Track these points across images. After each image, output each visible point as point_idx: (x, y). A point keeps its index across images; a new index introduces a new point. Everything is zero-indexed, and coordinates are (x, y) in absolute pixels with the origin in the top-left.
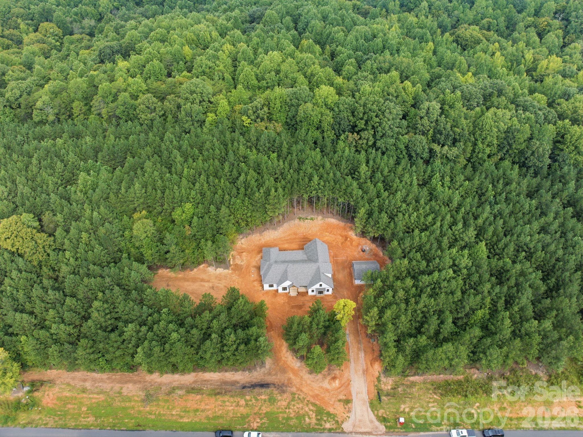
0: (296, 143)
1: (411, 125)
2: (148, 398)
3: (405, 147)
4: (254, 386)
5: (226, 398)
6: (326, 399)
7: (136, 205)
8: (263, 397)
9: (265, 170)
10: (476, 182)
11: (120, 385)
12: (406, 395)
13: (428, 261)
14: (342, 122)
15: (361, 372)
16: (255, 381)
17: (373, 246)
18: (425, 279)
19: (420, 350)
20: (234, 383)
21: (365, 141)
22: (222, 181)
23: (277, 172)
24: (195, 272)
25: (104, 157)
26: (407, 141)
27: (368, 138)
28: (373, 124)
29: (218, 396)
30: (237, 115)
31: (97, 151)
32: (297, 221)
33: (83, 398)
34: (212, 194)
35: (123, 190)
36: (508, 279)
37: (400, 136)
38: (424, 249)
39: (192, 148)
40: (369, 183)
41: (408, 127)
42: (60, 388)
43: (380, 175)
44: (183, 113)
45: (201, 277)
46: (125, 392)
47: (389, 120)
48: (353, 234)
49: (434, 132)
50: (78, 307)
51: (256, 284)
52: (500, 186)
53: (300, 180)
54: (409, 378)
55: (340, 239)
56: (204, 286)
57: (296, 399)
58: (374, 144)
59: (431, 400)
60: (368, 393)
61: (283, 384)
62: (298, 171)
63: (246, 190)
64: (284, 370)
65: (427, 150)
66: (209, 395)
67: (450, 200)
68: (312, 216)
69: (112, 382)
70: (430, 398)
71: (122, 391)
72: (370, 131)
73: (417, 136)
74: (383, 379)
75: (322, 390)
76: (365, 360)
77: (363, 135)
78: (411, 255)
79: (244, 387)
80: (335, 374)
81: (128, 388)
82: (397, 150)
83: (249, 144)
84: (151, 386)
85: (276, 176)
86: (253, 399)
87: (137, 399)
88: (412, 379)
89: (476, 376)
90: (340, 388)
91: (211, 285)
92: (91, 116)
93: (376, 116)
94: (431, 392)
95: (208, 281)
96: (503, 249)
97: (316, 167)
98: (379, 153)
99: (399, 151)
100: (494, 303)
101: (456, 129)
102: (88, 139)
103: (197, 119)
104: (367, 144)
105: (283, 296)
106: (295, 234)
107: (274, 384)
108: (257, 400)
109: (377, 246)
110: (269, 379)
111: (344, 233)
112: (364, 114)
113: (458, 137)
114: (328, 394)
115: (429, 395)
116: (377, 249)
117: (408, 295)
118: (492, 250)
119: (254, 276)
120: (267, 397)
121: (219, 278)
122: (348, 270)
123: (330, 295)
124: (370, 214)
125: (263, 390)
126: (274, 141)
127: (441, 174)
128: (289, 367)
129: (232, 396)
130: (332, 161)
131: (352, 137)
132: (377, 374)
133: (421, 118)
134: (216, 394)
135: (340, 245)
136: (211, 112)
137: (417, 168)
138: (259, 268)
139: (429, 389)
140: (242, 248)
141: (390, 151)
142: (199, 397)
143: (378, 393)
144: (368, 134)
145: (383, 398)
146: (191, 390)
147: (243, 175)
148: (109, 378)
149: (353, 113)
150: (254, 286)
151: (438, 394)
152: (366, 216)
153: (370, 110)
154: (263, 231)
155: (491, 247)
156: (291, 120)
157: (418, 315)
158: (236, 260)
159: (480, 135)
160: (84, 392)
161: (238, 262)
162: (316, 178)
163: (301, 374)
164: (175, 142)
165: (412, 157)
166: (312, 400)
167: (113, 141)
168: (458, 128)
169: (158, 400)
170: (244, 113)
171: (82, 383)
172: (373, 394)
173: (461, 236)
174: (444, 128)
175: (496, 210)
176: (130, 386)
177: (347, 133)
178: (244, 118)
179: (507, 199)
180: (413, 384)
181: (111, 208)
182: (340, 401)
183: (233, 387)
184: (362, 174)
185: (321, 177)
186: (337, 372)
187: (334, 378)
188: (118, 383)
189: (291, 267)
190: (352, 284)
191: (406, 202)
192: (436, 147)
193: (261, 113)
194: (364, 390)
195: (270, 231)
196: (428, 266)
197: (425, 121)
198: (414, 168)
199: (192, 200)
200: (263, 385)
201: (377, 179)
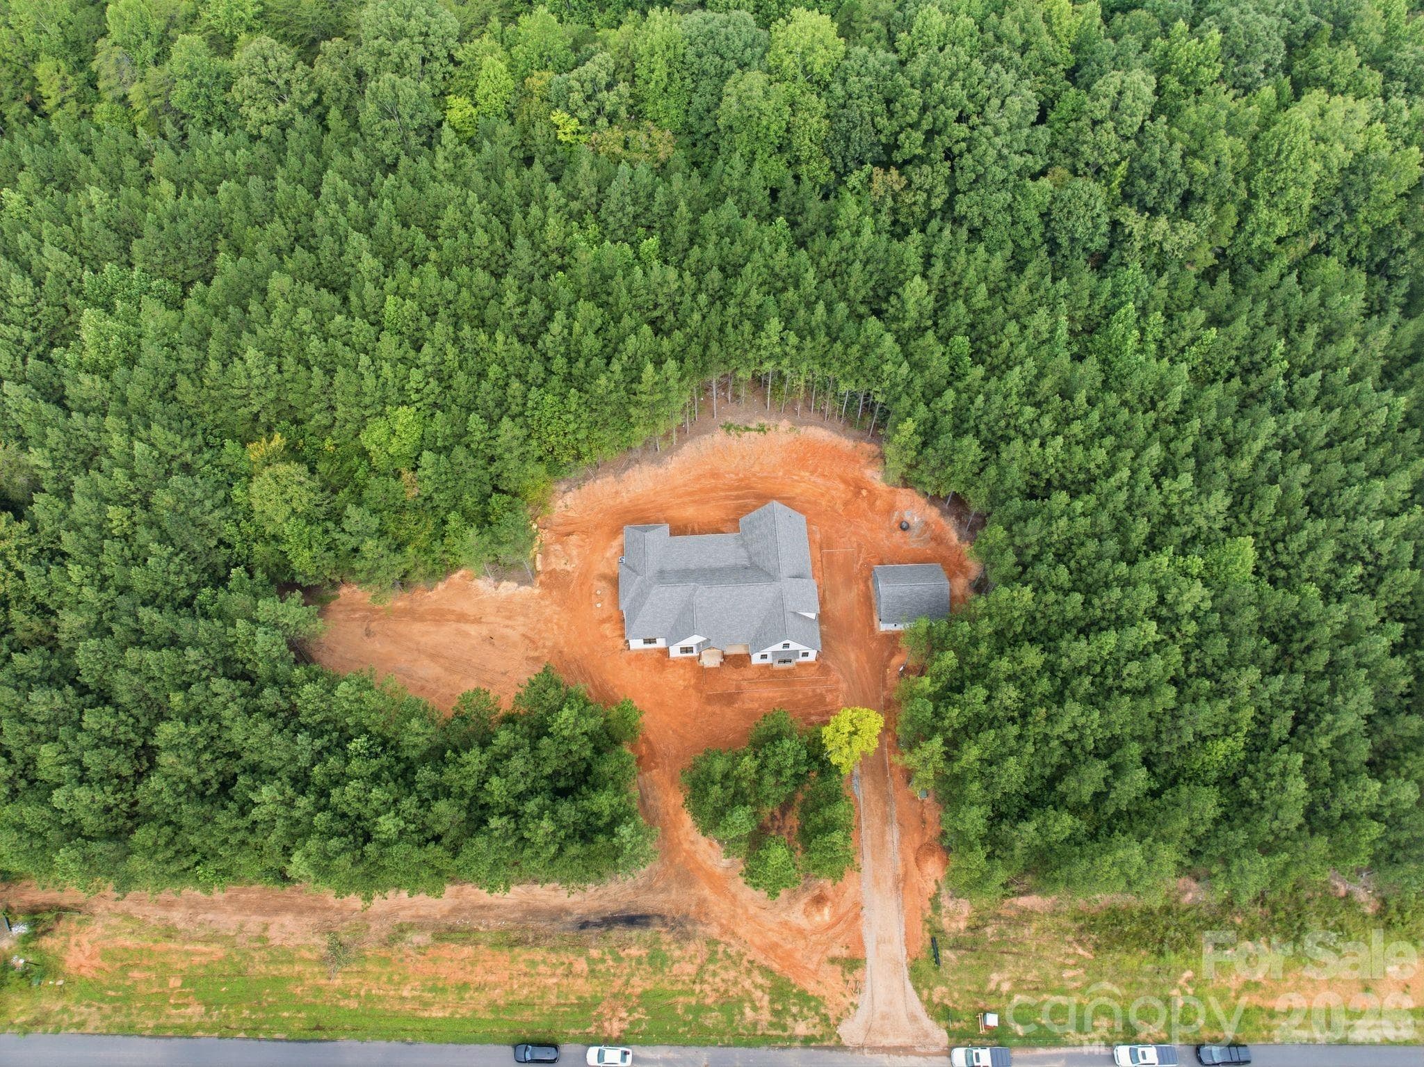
0: (717, 199)
1: (1061, 140)
2: (338, 952)
3: (1042, 215)
4: (609, 922)
5: (539, 954)
6: (798, 955)
7: (255, 409)
8: (634, 951)
9: (624, 299)
10: (1241, 328)
11: (261, 919)
12: (1002, 944)
13: (1090, 591)
14: (855, 135)
15: (890, 883)
16: (611, 908)
17: (933, 513)
18: (1078, 651)
19: (1051, 849)
20: (557, 914)
21: (922, 197)
22: (500, 337)
23: (661, 300)
24: (439, 594)
25: (150, 253)
26: (1048, 198)
27: (933, 188)
28: (948, 143)
29: (517, 950)
30: (535, 106)
31: (126, 233)
32: (719, 436)
33: (168, 952)
34: (474, 379)
35: (214, 366)
36: (1308, 649)
37: (1029, 183)
38: (1079, 553)
39: (406, 225)
40: (930, 336)
41: (1053, 145)
42: (107, 927)
43: (962, 309)
44: (372, 108)
45: (457, 608)
46: (275, 936)
47: (997, 133)
48: (879, 477)
49: (1131, 169)
50: (122, 729)
51: (608, 629)
52: (1308, 343)
53: (729, 329)
54: (1014, 900)
55: (840, 491)
56: (467, 635)
57: (720, 955)
58: (950, 203)
59: (1071, 961)
60: (908, 940)
61: (686, 916)
62: (721, 298)
63: (571, 362)
64: (687, 877)
65: (1104, 228)
66: (493, 945)
67: (1162, 389)
68: (764, 421)
69: (241, 909)
70: (1068, 955)
71: (268, 934)
72: (938, 166)
73: (1079, 182)
74: (947, 903)
75: (786, 932)
76: (901, 851)
77: (915, 178)
78: (1041, 570)
79: (584, 925)
80: (822, 888)
81: (282, 926)
82: (1014, 223)
83: (576, 206)
84: (343, 920)
85: (657, 313)
86: (608, 957)
87: (308, 955)
88: (1023, 902)
89: (1190, 896)
90: (831, 926)
91: (484, 631)
92: (98, 107)
93: (960, 120)
94: (1070, 938)
95: (478, 621)
96: (1302, 554)
97: (776, 284)
98: (963, 234)
99: (1020, 227)
100: (1263, 720)
101: (1197, 162)
102: (95, 194)
103: (416, 124)
104: (927, 203)
105: (683, 666)
106: (715, 475)
107: (662, 917)
108: (618, 959)
109: (944, 513)
110: (650, 902)
111: (853, 472)
112: (924, 109)
113: (1200, 190)
114: (801, 943)
115: (1066, 949)
116: (942, 521)
117: (1028, 695)
118: (1268, 553)
119: (602, 607)
120: (643, 952)
121: (507, 609)
122: (862, 586)
123: (810, 664)
124: (928, 434)
125: (635, 933)
126: (651, 196)
127: (1140, 303)
128: (700, 868)
129: (552, 949)
130: (823, 262)
131: (886, 181)
132: (931, 887)
133: (1095, 123)
134: (512, 945)
135: (839, 507)
136: (458, 92)
137: (1072, 284)
138: (614, 582)
139: (1066, 931)
140: (568, 522)
141: (995, 228)
142: (468, 951)
143: (933, 940)
144: (933, 176)
145: (946, 954)
146: (446, 933)
147: (560, 315)
148: (230, 900)
149: (888, 102)
150: (604, 637)
151: (1090, 946)
152: (918, 440)
153: (943, 101)
154: (626, 469)
155: (1269, 544)
156: (701, 119)
157: (1052, 751)
158: (553, 559)
159: (1268, 182)
160: (169, 936)
161: (558, 564)
162: (774, 325)
163: (733, 889)
164: (353, 205)
165: (1059, 246)
166: (761, 959)
167: (170, 201)
168: (1204, 159)
169: (362, 957)
170: (559, 100)
171: (162, 913)
172: (920, 943)
173: (1187, 509)
174: (1162, 162)
175: (1290, 428)
176: (288, 919)
177: (868, 167)
178: (559, 116)
179: (1324, 389)
180: (1026, 916)
181: (185, 421)
182: (833, 961)
183: (556, 924)
184: (910, 305)
185: (788, 319)
186: (826, 883)
187: (819, 900)
188: (255, 912)
189: (706, 596)
190: (872, 629)
191: (1034, 394)
192: (1133, 220)
193: (610, 99)
194: (897, 933)
195: (645, 468)
196: (1087, 603)
197: (1107, 136)
198: (1063, 285)
199: (414, 397)
200: (632, 920)
201: (953, 321)
